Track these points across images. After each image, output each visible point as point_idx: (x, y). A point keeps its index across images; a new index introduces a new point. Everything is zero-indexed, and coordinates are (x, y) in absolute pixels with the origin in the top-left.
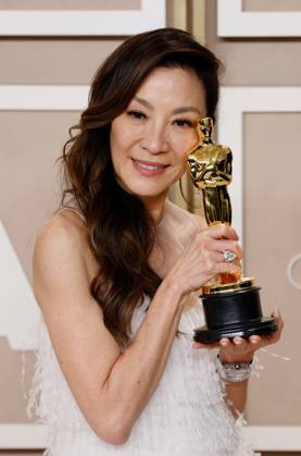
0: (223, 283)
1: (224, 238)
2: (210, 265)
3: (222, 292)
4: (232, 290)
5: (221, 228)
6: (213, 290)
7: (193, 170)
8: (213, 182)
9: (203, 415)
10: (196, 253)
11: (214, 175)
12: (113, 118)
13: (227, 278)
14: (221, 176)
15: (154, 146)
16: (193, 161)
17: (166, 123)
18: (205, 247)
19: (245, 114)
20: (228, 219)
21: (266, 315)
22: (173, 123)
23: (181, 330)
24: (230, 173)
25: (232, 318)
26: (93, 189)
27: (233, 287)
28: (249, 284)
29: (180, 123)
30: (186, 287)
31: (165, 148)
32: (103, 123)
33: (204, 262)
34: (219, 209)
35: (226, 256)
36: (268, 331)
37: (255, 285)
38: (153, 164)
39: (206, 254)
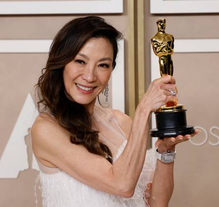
0: (167, 106)
1: (169, 83)
4: (172, 110)
7: (155, 46)
16: (155, 41)
17: (95, 66)
21: (189, 124)
22: (98, 66)
27: (172, 109)
28: (181, 107)
39: (162, 91)
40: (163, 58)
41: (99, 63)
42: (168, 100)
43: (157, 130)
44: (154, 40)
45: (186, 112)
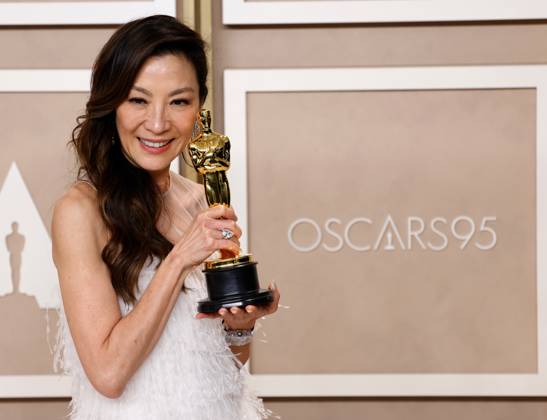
0: (223, 258)
1: (223, 218)
2: (210, 241)
3: (222, 266)
4: (231, 265)
5: (221, 208)
6: (214, 265)
7: (195, 157)
8: (213, 168)
9: (211, 363)
10: (197, 231)
11: (213, 161)
12: (117, 107)
13: (226, 253)
14: (220, 162)
15: (157, 126)
16: (194, 149)
17: (165, 104)
18: (206, 226)
19: (248, 93)
20: (226, 200)
21: (263, 287)
22: (171, 103)
23: (187, 285)
24: (229, 160)
25: (232, 290)
26: (101, 167)
27: (233, 262)
28: (246, 259)
29: (177, 102)
30: (188, 261)
31: (167, 126)
32: (108, 112)
33: (205, 239)
34: (219, 192)
35: (224, 233)
36: (265, 302)
37: (252, 260)
38: (159, 142)
39: (207, 231)
40: (209, 177)
41: (171, 99)
44: (192, 146)
45: (257, 266)
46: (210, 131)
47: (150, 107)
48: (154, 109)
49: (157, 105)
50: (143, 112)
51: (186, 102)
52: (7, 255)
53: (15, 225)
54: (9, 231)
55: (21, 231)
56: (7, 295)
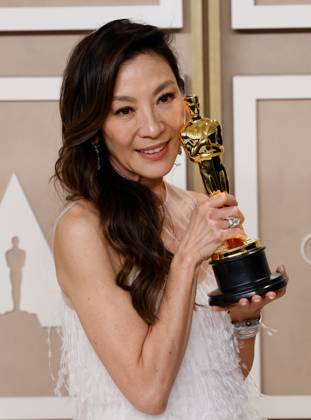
0: (230, 248)
1: (226, 205)
4: (240, 254)
5: (221, 197)
6: (222, 256)
11: (208, 148)
13: (233, 242)
14: (214, 148)
16: (186, 138)
17: (152, 105)
20: (225, 187)
22: (158, 103)
25: (244, 280)
28: (252, 246)
35: (231, 222)
36: (279, 285)
37: (259, 245)
40: (205, 165)
41: (157, 98)
42: (225, 238)
43: (220, 293)
45: (265, 251)
46: (199, 118)
47: (139, 113)
48: (144, 114)
49: (144, 109)
50: (133, 121)
51: (171, 96)
52: (7, 271)
53: (15, 240)
54: (10, 246)
55: (22, 246)
56: (7, 313)
